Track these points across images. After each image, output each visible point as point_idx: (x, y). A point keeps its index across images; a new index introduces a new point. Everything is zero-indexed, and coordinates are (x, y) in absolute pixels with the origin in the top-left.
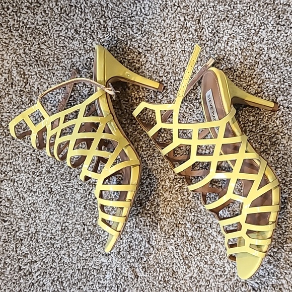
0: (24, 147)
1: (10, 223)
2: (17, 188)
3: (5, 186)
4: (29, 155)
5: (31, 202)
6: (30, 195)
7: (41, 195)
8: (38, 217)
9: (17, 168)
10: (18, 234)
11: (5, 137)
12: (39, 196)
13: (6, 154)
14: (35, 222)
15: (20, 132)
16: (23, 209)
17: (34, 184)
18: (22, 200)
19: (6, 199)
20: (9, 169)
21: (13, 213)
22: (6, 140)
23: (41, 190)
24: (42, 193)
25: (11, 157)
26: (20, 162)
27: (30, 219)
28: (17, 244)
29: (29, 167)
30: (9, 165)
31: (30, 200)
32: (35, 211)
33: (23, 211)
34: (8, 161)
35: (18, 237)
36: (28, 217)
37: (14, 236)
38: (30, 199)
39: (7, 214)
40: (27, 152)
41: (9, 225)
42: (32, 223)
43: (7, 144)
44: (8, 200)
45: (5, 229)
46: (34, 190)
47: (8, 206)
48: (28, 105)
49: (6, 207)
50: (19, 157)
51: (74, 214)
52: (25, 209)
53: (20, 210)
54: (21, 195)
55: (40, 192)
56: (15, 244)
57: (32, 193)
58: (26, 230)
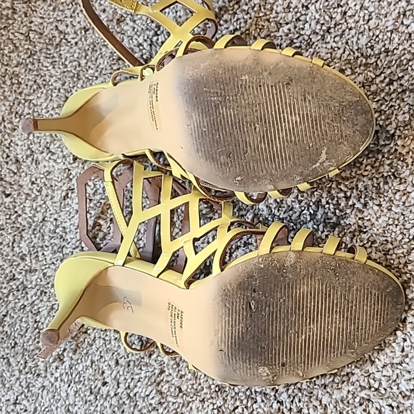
0: (52, 77)
1: (12, 200)
2: (31, 144)
3: (17, 139)
4: (56, 91)
5: (45, 170)
6: (47, 158)
7: (61, 160)
8: (50, 197)
9: (37, 111)
10: (20, 219)
11: (29, 57)
12: (59, 161)
13: (27, 85)
14: (45, 203)
15: (50, 50)
16: (33, 179)
17: (55, 140)
18: (34, 164)
19: (14, 159)
20: (26, 111)
21: (20, 183)
22: (30, 62)
23: (62, 152)
24: (64, 156)
25: (32, 91)
26: (42, 100)
27: (39, 198)
28: (15, 235)
29: (52, 110)
30: (26, 104)
31: (45, 167)
32: (49, 185)
33: (33, 183)
34: (27, 98)
35: (18, 225)
36: (38, 194)
37: (14, 223)
38: (46, 164)
39: (10, 184)
40: (54, 84)
41: (11, 202)
42: (40, 206)
43: (30, 70)
44: (17, 161)
45: (5, 208)
46: (53, 151)
47: (16, 171)
48: (68, 5)
49: (13, 172)
50: (42, 93)
51: (101, 201)
52: (36, 180)
53: (28, 181)
54: (35, 156)
55: (61, 154)
56: (13, 234)
57: (49, 155)
58: (31, 215)
